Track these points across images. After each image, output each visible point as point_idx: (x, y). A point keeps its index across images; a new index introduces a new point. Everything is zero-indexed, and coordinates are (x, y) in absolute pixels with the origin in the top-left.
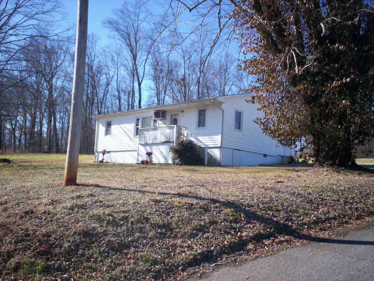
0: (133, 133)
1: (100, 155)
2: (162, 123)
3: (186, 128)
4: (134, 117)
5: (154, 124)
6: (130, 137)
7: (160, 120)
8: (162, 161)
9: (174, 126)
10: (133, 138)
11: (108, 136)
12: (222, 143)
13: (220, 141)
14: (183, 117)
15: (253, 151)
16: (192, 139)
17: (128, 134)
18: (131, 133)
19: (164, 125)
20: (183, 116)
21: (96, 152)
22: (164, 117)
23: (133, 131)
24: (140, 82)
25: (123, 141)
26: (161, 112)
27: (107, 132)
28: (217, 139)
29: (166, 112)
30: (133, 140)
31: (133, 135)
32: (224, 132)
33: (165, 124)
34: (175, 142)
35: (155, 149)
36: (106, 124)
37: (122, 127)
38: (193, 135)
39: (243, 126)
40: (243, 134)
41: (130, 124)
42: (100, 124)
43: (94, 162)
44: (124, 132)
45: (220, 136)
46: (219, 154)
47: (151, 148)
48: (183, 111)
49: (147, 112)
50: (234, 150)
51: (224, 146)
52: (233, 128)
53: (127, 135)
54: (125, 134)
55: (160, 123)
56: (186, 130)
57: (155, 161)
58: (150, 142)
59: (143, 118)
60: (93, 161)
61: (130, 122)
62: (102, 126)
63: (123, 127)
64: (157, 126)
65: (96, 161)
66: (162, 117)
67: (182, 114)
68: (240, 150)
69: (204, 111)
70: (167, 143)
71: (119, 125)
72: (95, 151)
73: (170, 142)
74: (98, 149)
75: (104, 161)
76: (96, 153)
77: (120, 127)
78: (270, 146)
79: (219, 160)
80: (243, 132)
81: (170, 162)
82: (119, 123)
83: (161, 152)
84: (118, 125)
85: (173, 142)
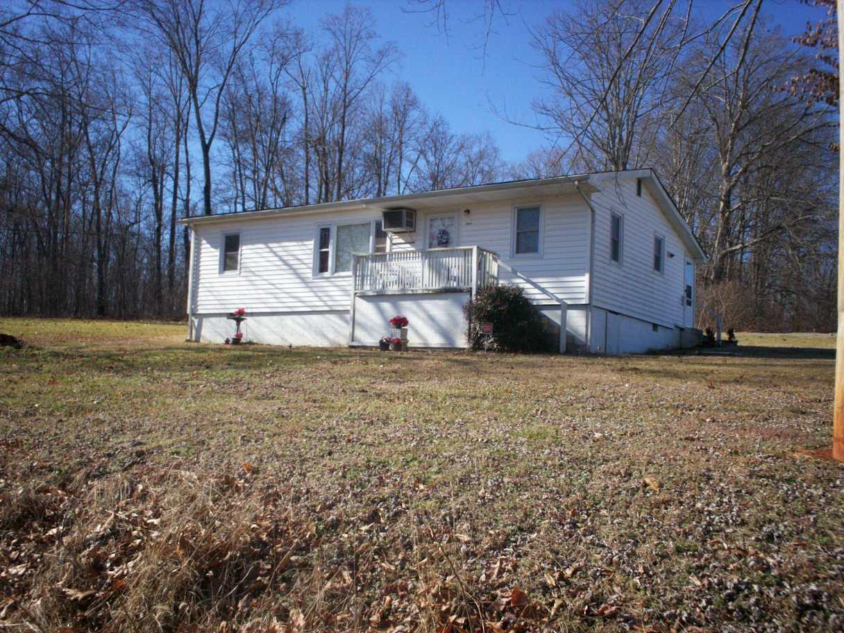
0: (311, 266)
1: (204, 324)
2: (401, 241)
3: (494, 254)
4: (313, 225)
5: (376, 243)
6: (303, 276)
7: (395, 233)
8: (435, 341)
9: (471, 250)
10: (311, 280)
11: (228, 273)
12: (591, 297)
13: (586, 289)
14: (469, 227)
15: (637, 316)
16: (520, 283)
17: (294, 269)
18: (303, 266)
19: (408, 245)
20: (468, 224)
21: (194, 314)
22: (411, 226)
23: (311, 261)
24: (207, 142)
25: (279, 286)
26: (404, 212)
27: (229, 262)
28: (581, 285)
29: (415, 211)
30: (311, 285)
31: (311, 271)
32: (595, 268)
33: (412, 243)
34: (474, 292)
35: (410, 310)
36: (222, 241)
37: (275, 250)
38: (519, 274)
39: (625, 253)
40: (622, 274)
41: (300, 243)
42: (204, 242)
43: (187, 341)
44: (280, 263)
45: (586, 277)
46: (585, 324)
47: (396, 307)
48: (468, 211)
49: (364, 209)
50: (609, 314)
51: (594, 303)
52: (608, 256)
53: (291, 271)
54: (285, 267)
55: (395, 242)
56: (495, 260)
57: (413, 340)
58: (393, 289)
59: (338, 227)
60: (184, 340)
61: (299, 238)
62: (208, 246)
63: (280, 249)
64: (388, 250)
65: (194, 339)
66: (407, 225)
67: (464, 219)
68: (617, 313)
69: (536, 210)
70: (448, 295)
71: (265, 243)
72: (189, 311)
73: (461, 291)
74: (199, 308)
75: (243, 340)
76: (193, 319)
77: (268, 250)
78: (665, 305)
79: (584, 340)
80: (625, 269)
81: (462, 342)
82: (266, 240)
83: (431, 319)
84: (262, 246)
85: (470, 291)
